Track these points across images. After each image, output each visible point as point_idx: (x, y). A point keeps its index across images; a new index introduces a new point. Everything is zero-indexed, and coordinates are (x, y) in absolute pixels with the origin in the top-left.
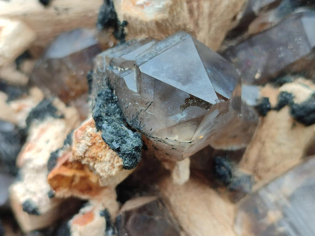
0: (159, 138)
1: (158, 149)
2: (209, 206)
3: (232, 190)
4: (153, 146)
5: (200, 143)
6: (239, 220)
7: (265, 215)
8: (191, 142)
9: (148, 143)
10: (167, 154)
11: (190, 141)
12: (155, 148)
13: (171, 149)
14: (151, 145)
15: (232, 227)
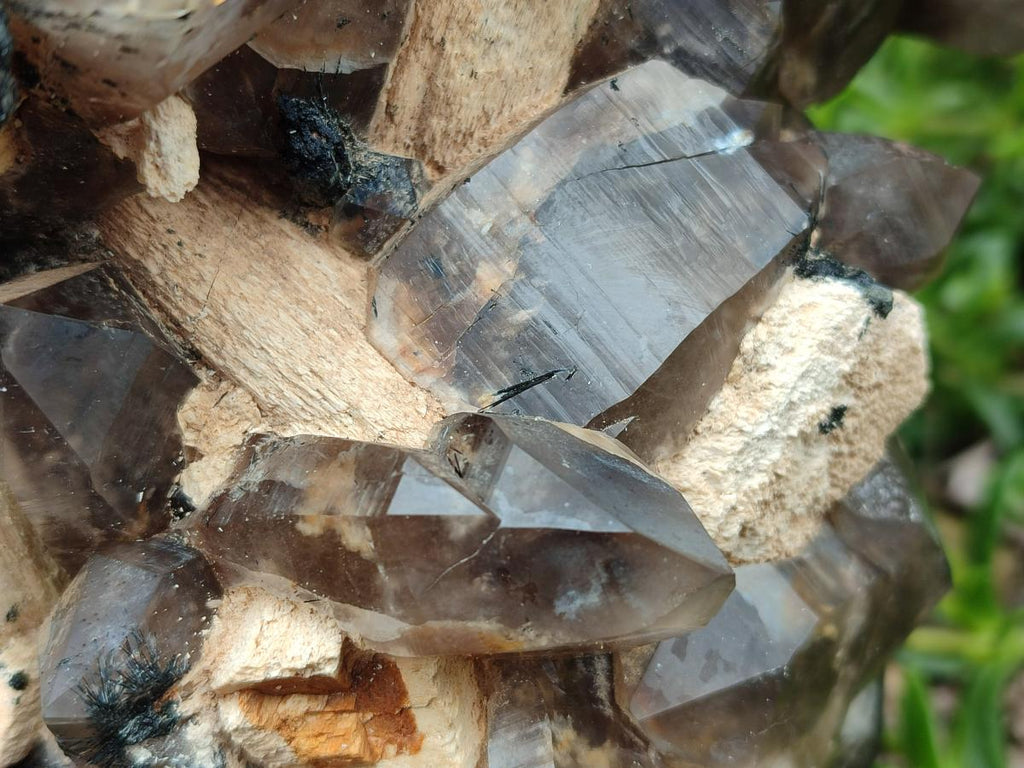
0: (71, 11)
1: (75, 68)
3: (351, 211)
4: (55, 57)
5: (220, 25)
6: (385, 306)
7: (467, 276)
8: (185, 18)
9: (37, 55)
10: (108, 82)
11: (182, 13)
12: (65, 64)
13: (119, 53)
14: (49, 56)
15: (366, 330)
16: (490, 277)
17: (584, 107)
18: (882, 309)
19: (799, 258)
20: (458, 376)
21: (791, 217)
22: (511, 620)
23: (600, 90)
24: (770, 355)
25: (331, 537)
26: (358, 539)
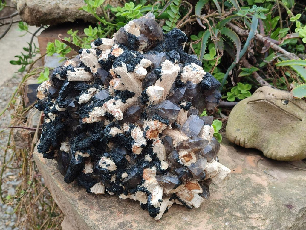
2: (175, 132)
6: (182, 133)
7: (186, 130)
16: (188, 130)
17: (189, 119)
18: (211, 126)
19: (205, 124)
20: (188, 136)
21: (203, 122)
22: (197, 147)
23: (190, 117)
24: (205, 130)
25: (186, 145)
26: (187, 145)
